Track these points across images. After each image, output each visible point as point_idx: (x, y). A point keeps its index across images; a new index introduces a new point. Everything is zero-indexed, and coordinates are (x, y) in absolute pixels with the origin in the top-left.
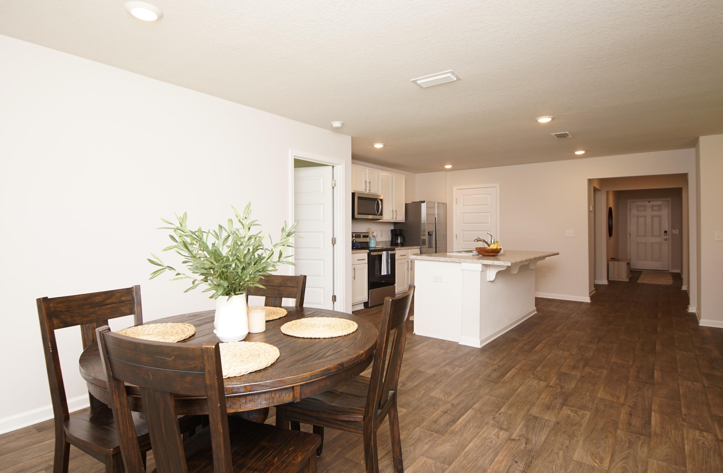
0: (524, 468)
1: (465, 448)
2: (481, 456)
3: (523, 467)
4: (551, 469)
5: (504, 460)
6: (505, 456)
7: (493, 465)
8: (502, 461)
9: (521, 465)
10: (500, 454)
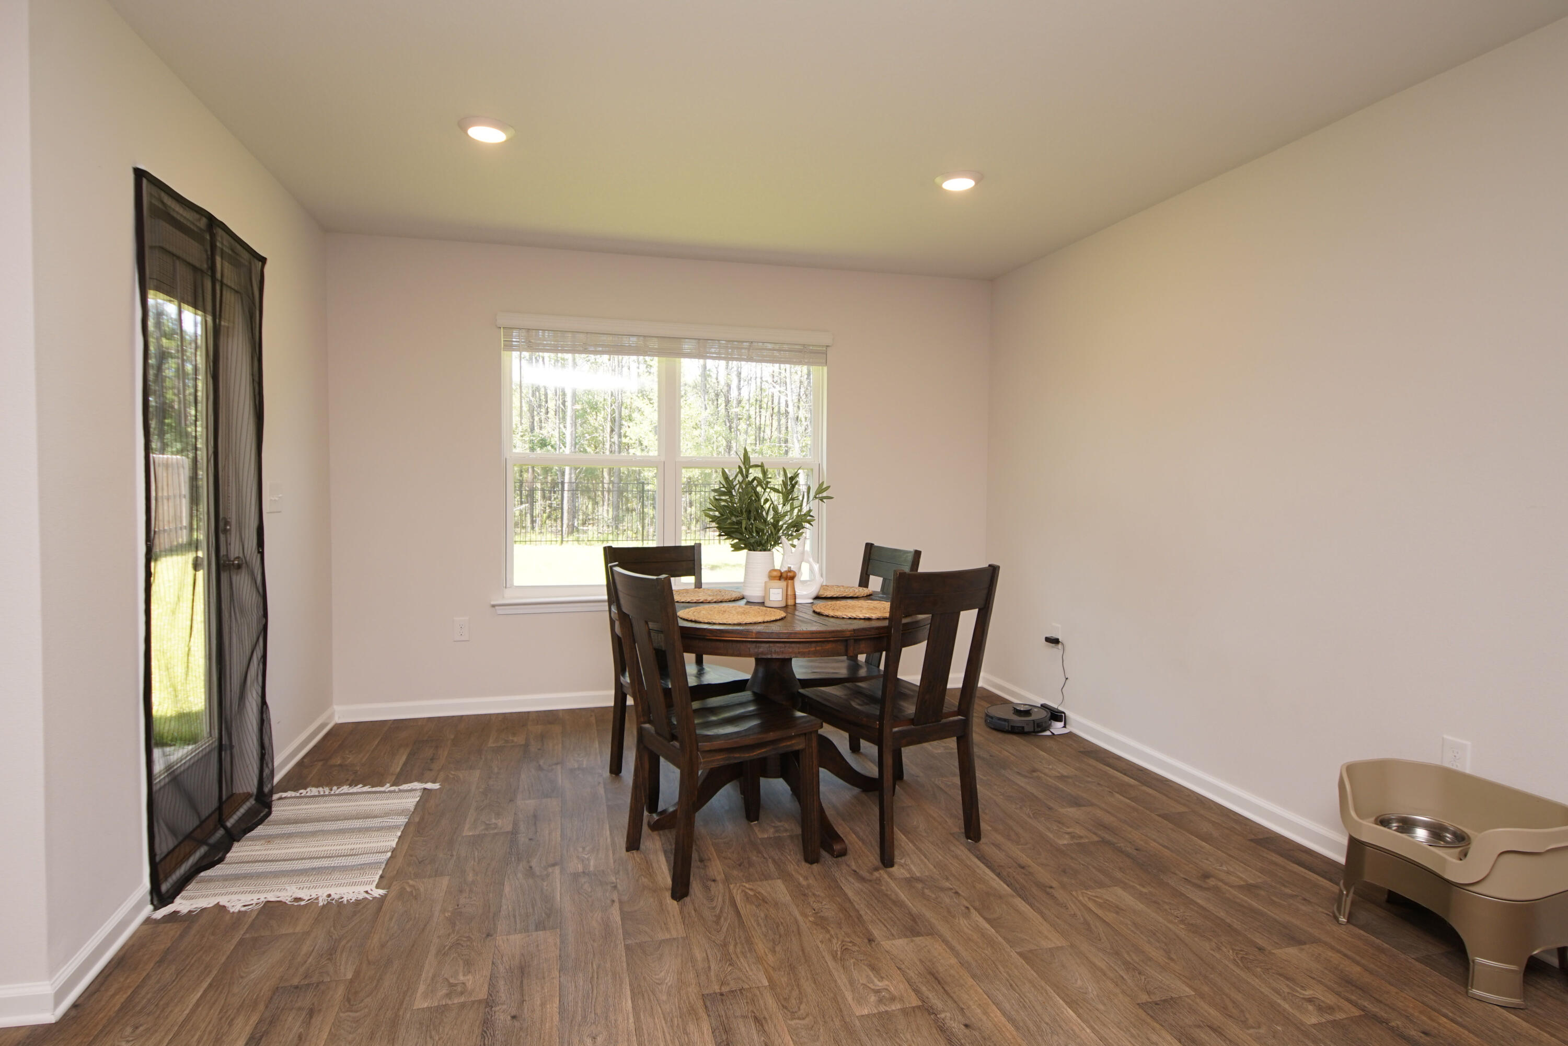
0: (493, 1014)
1: (632, 991)
2: (590, 992)
3: (497, 1014)
4: (437, 1043)
5: (540, 1008)
6: (543, 1019)
7: (556, 987)
8: (543, 1005)
9: (502, 1018)
10: (556, 1018)
